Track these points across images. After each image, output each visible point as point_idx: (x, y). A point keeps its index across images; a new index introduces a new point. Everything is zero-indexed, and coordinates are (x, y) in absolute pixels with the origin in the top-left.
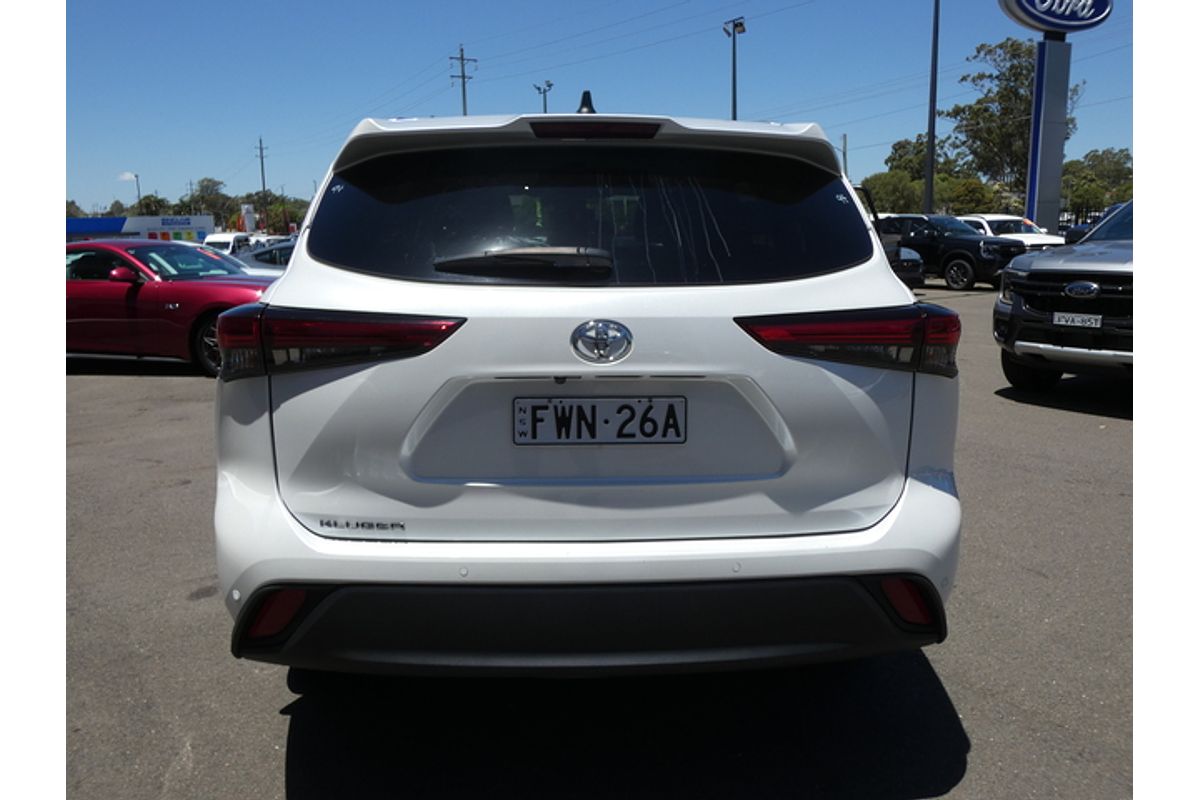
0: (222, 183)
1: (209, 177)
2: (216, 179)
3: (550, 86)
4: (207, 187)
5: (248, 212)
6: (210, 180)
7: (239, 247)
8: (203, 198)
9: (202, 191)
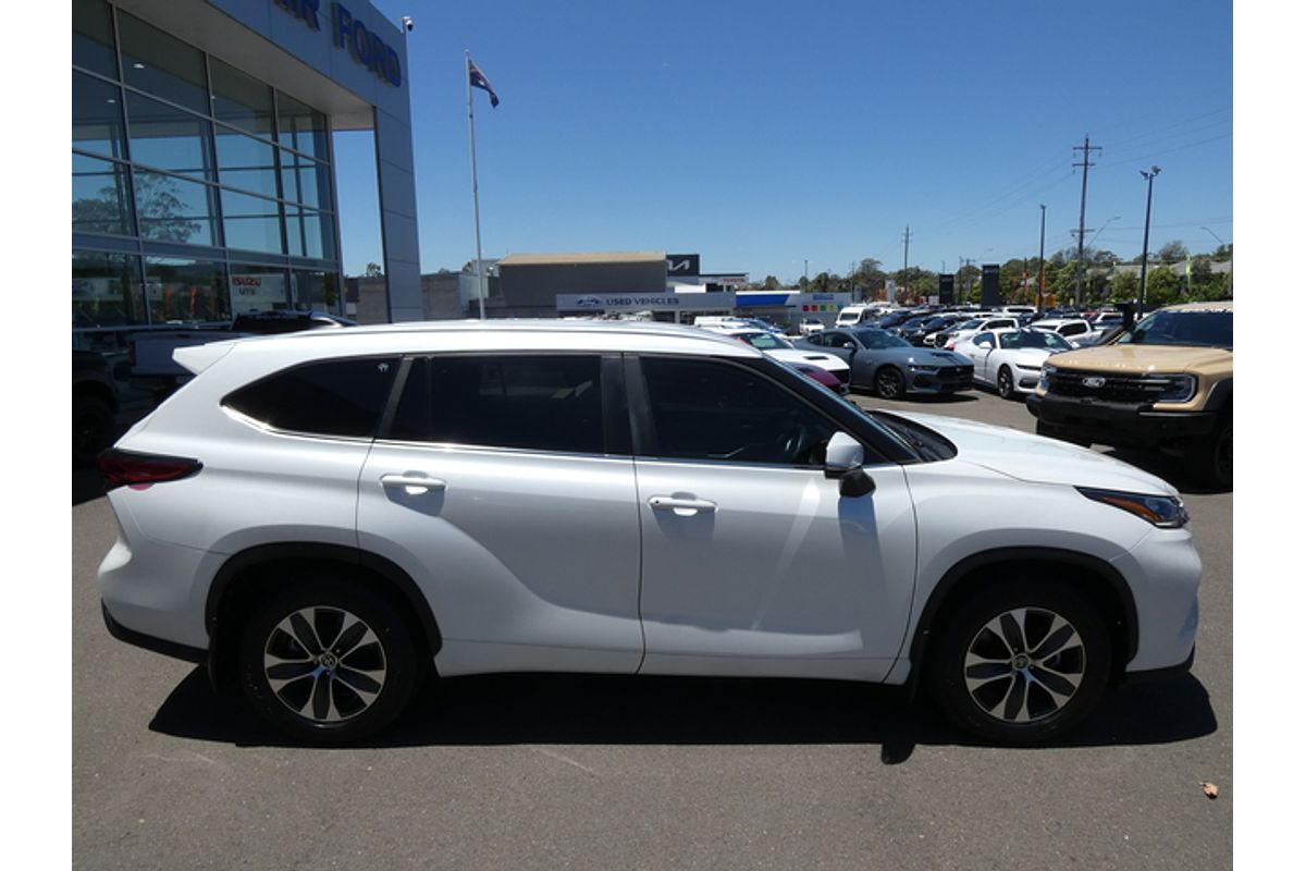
0: (878, 262)
1: (870, 257)
2: (876, 259)
3: (1157, 171)
4: (868, 266)
5: (891, 286)
6: (870, 261)
7: (866, 318)
8: (863, 274)
9: (863, 268)
